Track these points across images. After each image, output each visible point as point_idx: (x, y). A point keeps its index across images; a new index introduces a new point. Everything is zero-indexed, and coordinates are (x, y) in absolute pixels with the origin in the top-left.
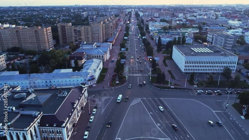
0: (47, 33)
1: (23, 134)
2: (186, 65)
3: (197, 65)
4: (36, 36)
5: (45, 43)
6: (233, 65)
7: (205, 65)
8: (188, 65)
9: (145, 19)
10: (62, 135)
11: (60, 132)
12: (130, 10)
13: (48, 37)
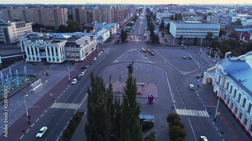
0: (64, 13)
1: (56, 47)
2: (177, 31)
3: (186, 31)
4: (55, 15)
5: (62, 21)
6: (216, 31)
7: (193, 31)
8: (179, 31)
9: (154, 12)
10: (79, 54)
11: (78, 52)
12: (142, 8)
13: (64, 17)
